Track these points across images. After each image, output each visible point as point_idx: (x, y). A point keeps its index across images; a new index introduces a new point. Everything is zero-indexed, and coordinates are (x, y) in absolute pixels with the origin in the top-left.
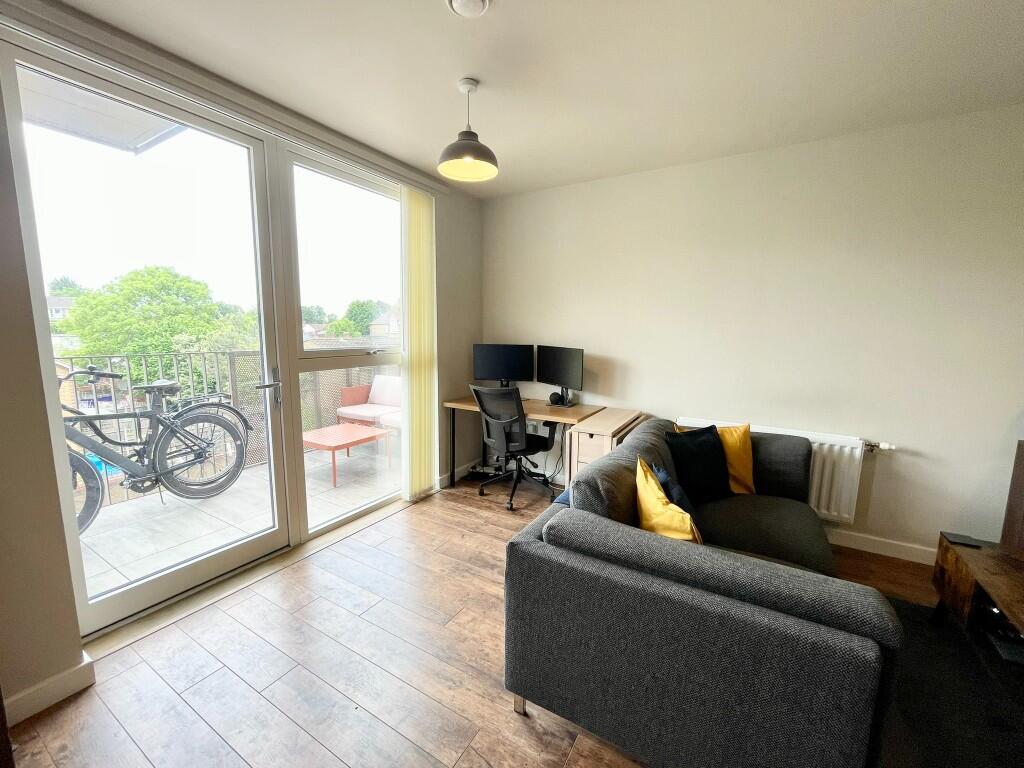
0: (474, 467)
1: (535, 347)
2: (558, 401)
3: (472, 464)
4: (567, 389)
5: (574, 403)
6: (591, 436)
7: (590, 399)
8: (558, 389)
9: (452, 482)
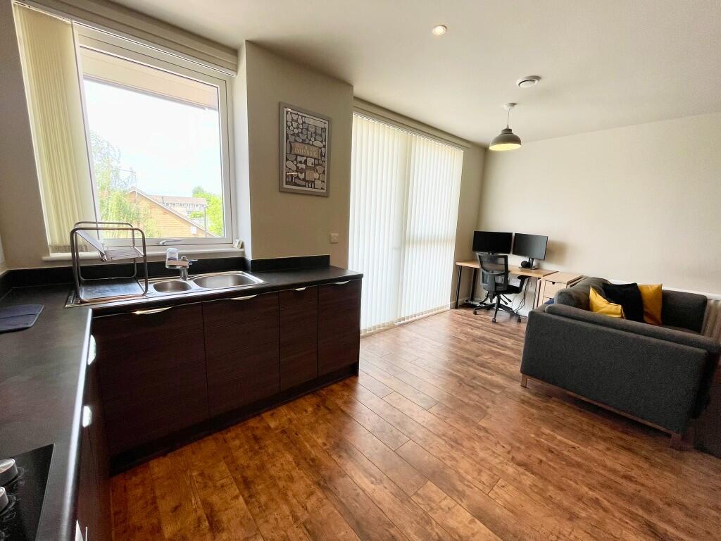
0: (467, 301)
1: (513, 235)
2: (526, 266)
3: (466, 299)
4: (533, 259)
5: (538, 268)
6: (554, 283)
7: (547, 267)
8: (527, 260)
9: (456, 306)
